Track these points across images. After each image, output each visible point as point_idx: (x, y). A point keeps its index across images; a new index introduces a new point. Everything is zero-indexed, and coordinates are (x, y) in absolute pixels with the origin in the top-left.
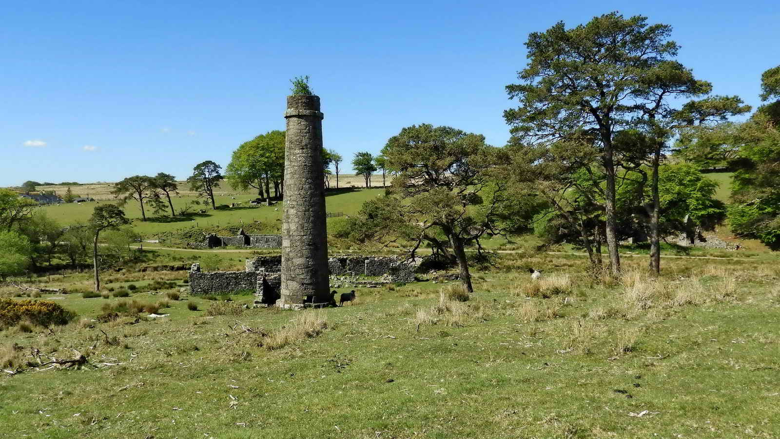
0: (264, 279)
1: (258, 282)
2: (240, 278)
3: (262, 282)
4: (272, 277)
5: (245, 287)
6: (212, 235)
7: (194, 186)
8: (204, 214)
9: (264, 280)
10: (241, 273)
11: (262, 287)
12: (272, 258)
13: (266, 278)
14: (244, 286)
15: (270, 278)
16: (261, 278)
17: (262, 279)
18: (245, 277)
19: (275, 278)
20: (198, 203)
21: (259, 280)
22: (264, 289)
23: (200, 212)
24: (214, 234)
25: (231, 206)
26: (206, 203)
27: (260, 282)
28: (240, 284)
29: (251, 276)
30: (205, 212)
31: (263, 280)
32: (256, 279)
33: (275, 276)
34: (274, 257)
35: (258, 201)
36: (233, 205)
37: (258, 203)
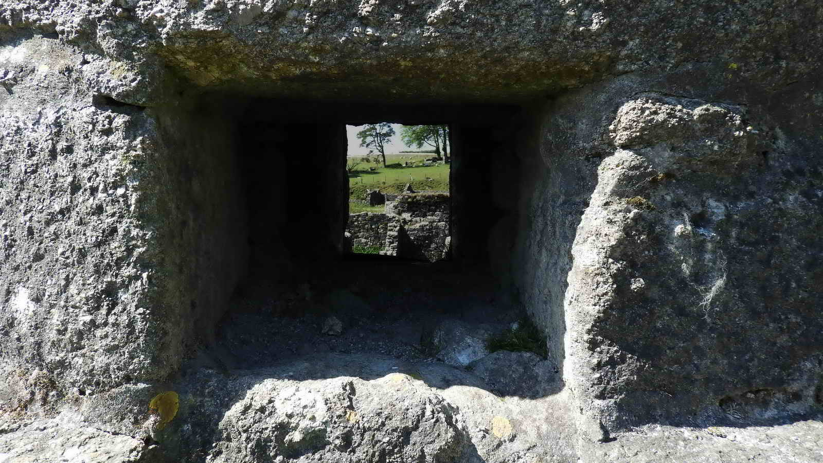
0: (402, 229)
1: (389, 233)
2: (357, 226)
3: (396, 234)
4: (417, 226)
5: (366, 243)
6: (375, 192)
7: (364, 142)
8: (373, 171)
9: (402, 231)
10: (359, 216)
11: (396, 244)
12: (426, 199)
13: (406, 227)
14: (363, 240)
15: (413, 227)
16: (395, 227)
17: (398, 228)
18: (366, 224)
19: (422, 227)
20: (368, 161)
21: (391, 230)
22: (398, 247)
23: (370, 170)
24: (377, 190)
25: (404, 165)
26: (377, 161)
27: (392, 233)
28: (358, 237)
29: (376, 223)
30: (375, 170)
31: (399, 231)
32: (386, 229)
33: (423, 223)
34: (429, 197)
35: (434, 160)
36: (407, 164)
37: (434, 161)
